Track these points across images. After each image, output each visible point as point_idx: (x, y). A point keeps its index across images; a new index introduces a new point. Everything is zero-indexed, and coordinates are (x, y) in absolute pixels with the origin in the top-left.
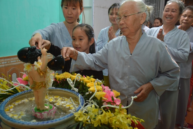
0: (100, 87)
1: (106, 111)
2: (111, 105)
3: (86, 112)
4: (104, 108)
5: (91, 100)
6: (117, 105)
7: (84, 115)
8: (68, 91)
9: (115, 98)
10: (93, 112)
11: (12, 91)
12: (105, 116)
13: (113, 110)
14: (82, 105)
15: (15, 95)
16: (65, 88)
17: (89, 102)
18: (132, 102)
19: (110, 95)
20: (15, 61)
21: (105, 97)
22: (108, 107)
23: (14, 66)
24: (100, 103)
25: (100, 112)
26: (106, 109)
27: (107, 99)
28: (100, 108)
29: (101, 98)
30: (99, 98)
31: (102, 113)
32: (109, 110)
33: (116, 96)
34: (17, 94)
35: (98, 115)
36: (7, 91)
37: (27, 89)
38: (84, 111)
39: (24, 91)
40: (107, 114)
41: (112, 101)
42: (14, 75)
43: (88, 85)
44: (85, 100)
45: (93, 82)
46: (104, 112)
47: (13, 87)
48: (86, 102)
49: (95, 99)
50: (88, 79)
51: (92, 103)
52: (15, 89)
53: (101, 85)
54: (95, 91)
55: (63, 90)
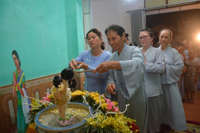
0: (103, 100)
1: (109, 117)
2: (112, 112)
3: (95, 118)
4: (107, 115)
5: (98, 110)
6: (116, 112)
7: (94, 120)
8: (81, 104)
9: (114, 107)
10: (100, 118)
11: (41, 107)
12: (108, 120)
13: (113, 115)
14: (92, 113)
15: (44, 110)
16: (78, 102)
17: (96, 111)
18: (126, 108)
19: (111, 105)
20: (37, 83)
21: (107, 107)
22: (110, 114)
23: (37, 86)
24: (104, 111)
25: (105, 118)
26: (109, 115)
27: (109, 108)
28: (104, 115)
29: (105, 108)
30: (103, 108)
31: (106, 118)
32: (111, 116)
33: (115, 105)
34: (45, 109)
35: (104, 119)
36: (38, 107)
37: (51, 105)
38: (93, 118)
39: (49, 106)
40: (110, 118)
41: (113, 109)
42: (37, 93)
43: (94, 99)
44: (93, 110)
45: (98, 97)
46: (108, 117)
47: (42, 104)
48: (94, 111)
49: (100, 108)
50: (94, 94)
51: (99, 112)
52: (43, 105)
53: (103, 98)
54: (100, 103)
55: (77, 103)
